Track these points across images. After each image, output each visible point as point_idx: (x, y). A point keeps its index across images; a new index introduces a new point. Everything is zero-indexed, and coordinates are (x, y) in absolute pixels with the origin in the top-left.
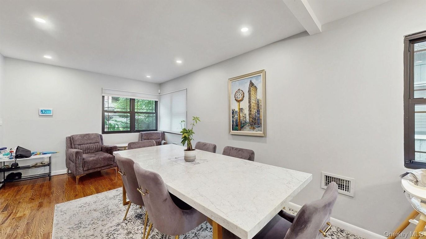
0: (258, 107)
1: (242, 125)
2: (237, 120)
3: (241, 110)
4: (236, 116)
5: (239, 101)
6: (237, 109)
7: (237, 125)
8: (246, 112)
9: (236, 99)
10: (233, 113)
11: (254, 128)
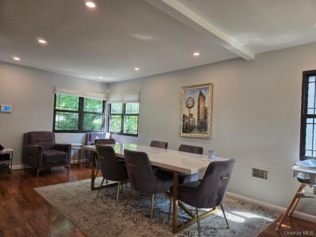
0: (205, 114)
1: (192, 128)
2: (187, 125)
3: (191, 115)
4: (186, 121)
5: (189, 108)
6: (187, 115)
7: (187, 129)
8: (195, 117)
9: (187, 106)
10: (184, 118)
11: (201, 132)
